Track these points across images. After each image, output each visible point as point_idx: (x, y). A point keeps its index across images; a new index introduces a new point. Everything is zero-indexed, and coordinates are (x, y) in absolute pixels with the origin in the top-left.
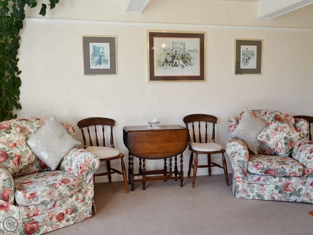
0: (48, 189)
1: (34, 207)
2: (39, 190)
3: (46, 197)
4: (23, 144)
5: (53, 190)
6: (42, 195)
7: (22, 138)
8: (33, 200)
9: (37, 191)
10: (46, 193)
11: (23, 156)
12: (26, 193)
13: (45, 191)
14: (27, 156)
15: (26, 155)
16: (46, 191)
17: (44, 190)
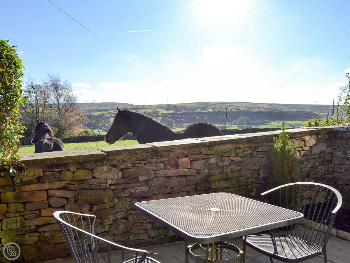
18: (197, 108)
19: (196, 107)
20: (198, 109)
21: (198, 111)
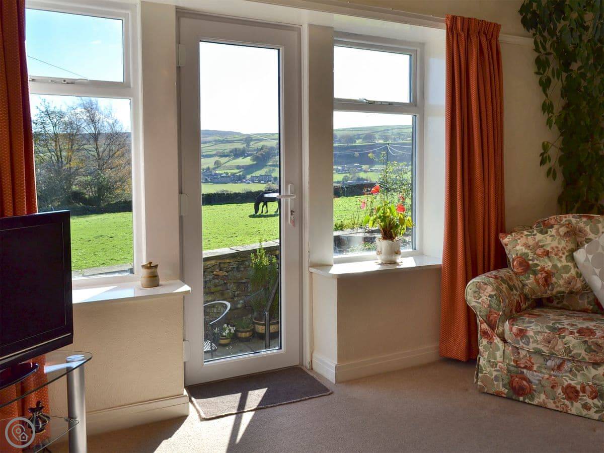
0: (546, 333)
1: (526, 354)
2: (532, 329)
3: (541, 344)
4: (562, 255)
5: (555, 337)
6: (535, 339)
7: (565, 246)
8: (521, 340)
9: (528, 329)
10: (541, 337)
11: (556, 275)
12: (513, 325)
13: (540, 334)
14: (566, 276)
15: (564, 275)
16: (543, 334)
17: (540, 331)
18: (356, 137)
19: (355, 135)
20: (359, 138)
21: (359, 142)
